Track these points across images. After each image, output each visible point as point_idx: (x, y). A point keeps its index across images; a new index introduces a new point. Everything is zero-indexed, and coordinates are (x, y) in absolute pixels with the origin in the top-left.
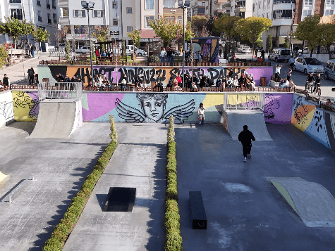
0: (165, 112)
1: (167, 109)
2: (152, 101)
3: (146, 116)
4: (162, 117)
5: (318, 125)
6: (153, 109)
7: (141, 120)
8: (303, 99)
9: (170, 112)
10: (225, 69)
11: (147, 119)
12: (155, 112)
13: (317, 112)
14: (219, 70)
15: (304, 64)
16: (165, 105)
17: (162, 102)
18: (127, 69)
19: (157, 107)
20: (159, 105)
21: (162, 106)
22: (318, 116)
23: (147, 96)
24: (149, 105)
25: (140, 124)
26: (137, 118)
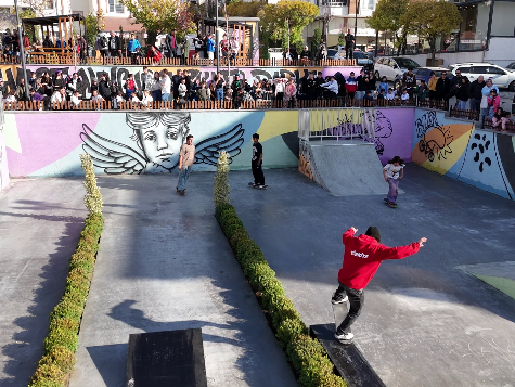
2: (160, 129)
3: (148, 160)
5: (482, 158)
6: (162, 145)
12: (166, 151)
13: (477, 137)
17: (181, 130)
18: (95, 72)
19: (171, 141)
20: (173, 136)
21: (180, 139)
23: (148, 118)
24: (153, 137)
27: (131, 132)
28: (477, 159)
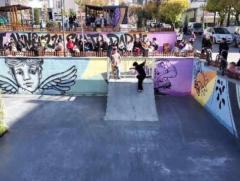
0: (42, 81)
1: (44, 78)
2: (25, 68)
3: (19, 86)
4: (38, 87)
5: (221, 99)
6: (27, 77)
7: (14, 90)
8: (203, 64)
9: (47, 81)
10: (126, 35)
11: (20, 89)
12: (29, 81)
13: (219, 81)
14: (119, 36)
15: (213, 33)
16: (40, 73)
17: (37, 69)
18: (20, 35)
19: (32, 75)
20: (33, 73)
21: (37, 74)
22: (220, 86)
23: (18, 61)
25: (12, 95)
26: (8, 89)
27: (8, 70)
28: (218, 99)
